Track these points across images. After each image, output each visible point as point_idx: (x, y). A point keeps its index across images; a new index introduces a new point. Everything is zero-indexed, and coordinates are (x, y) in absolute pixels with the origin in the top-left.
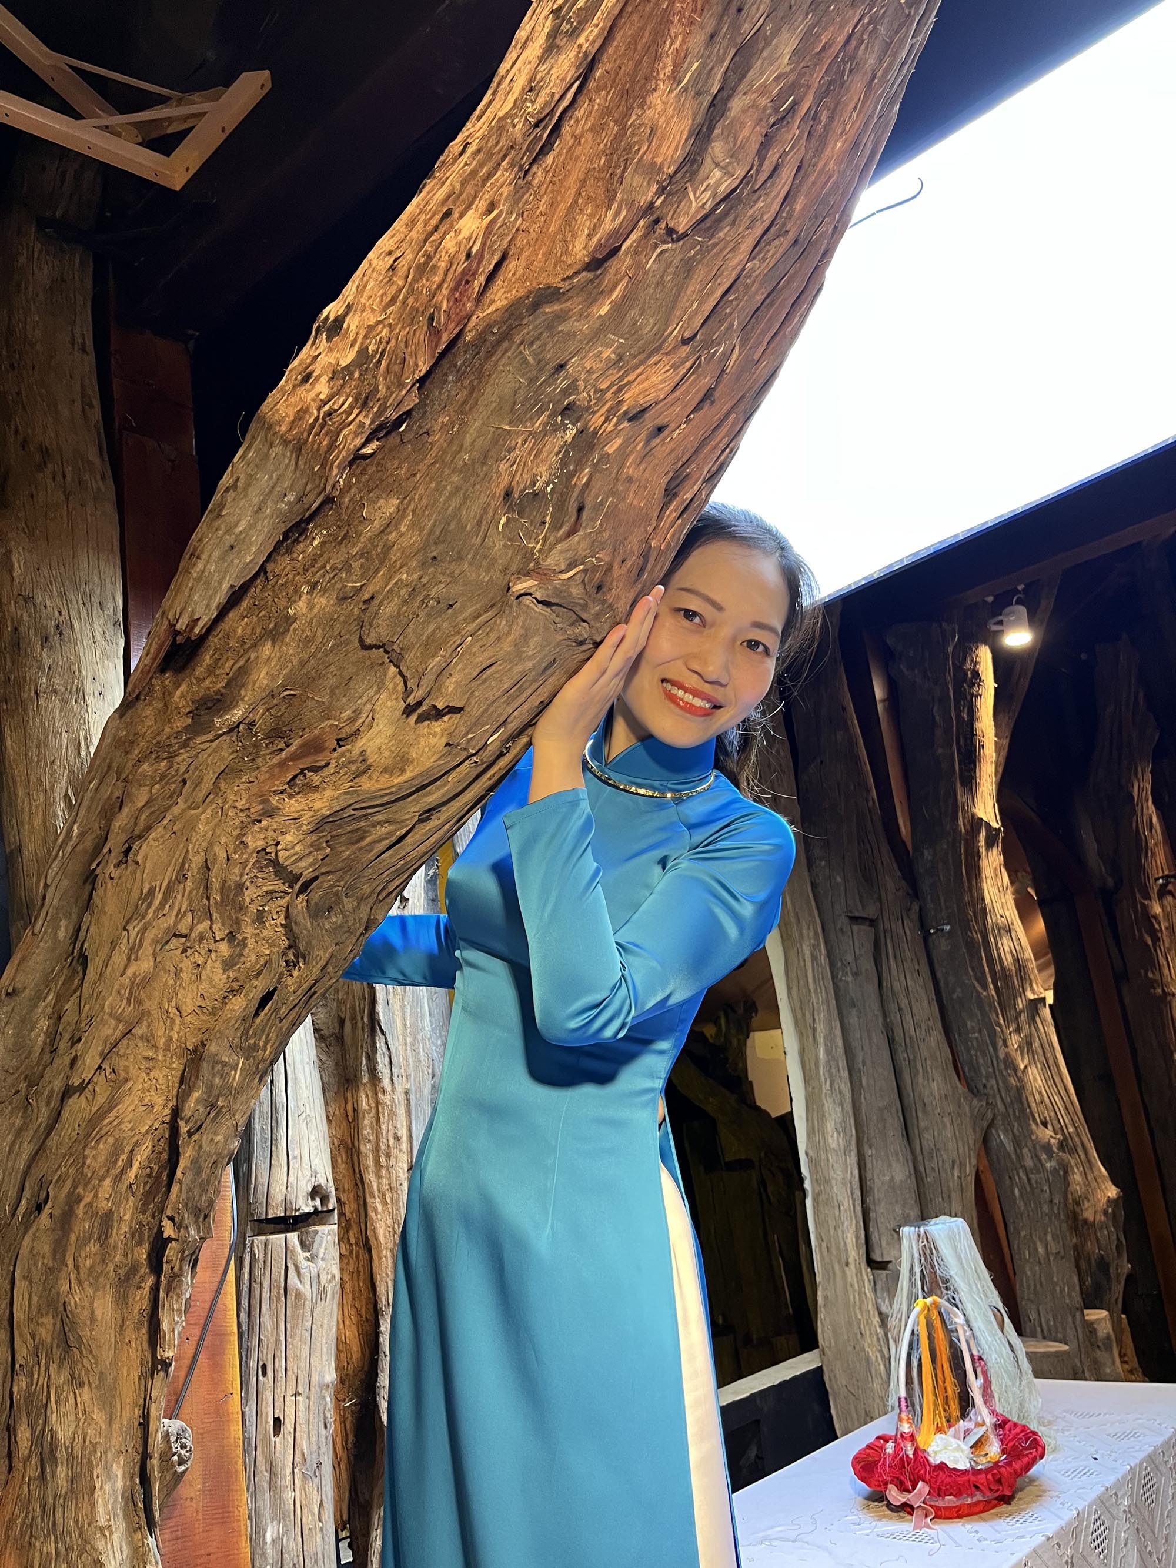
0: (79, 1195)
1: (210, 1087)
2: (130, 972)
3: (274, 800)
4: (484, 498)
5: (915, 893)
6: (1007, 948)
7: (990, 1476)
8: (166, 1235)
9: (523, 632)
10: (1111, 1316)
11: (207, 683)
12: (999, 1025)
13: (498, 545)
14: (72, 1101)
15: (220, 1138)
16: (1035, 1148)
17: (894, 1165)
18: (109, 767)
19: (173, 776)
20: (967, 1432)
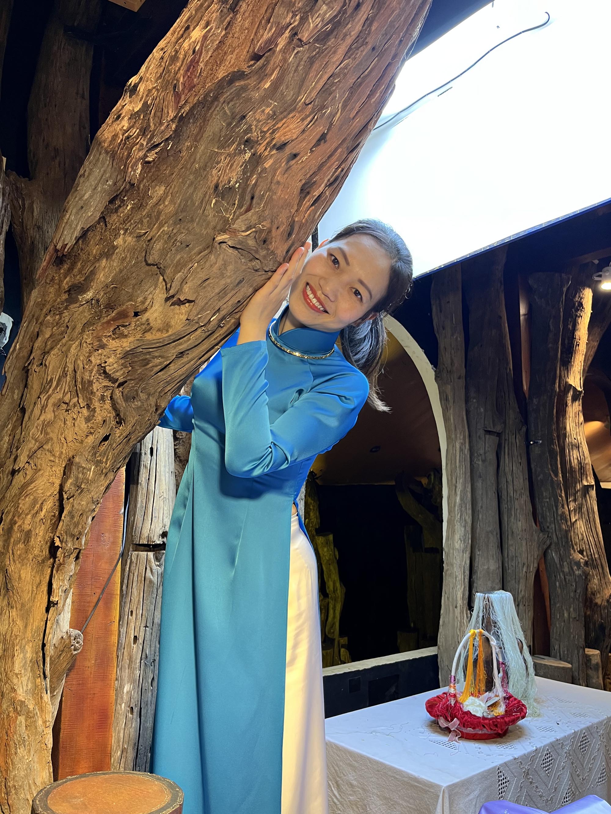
0: (15, 521)
1: (77, 478)
2: (42, 418)
3: (104, 340)
4: (204, 189)
5: (525, 421)
6: (575, 456)
7: (491, 722)
8: (56, 545)
9: (223, 263)
10: (601, 653)
11: (78, 277)
12: (561, 496)
13: (210, 214)
14: (16, 477)
15: (84, 503)
16: (571, 563)
17: (491, 561)
18: (33, 316)
19: (62, 324)
20: (489, 699)
